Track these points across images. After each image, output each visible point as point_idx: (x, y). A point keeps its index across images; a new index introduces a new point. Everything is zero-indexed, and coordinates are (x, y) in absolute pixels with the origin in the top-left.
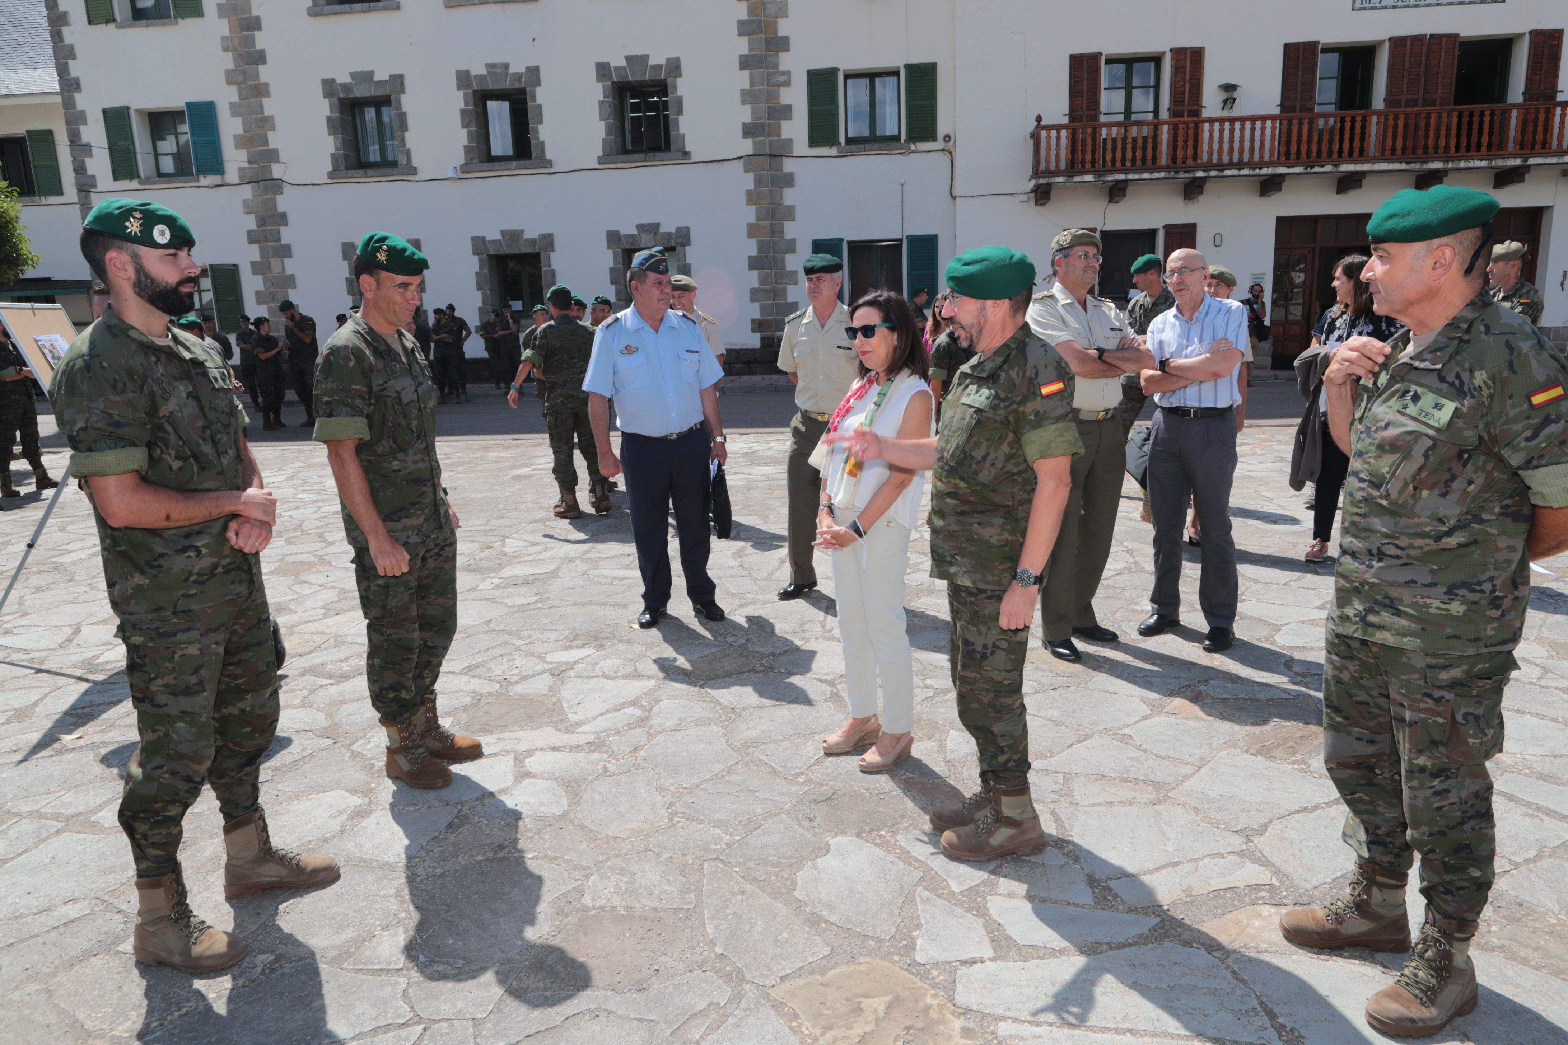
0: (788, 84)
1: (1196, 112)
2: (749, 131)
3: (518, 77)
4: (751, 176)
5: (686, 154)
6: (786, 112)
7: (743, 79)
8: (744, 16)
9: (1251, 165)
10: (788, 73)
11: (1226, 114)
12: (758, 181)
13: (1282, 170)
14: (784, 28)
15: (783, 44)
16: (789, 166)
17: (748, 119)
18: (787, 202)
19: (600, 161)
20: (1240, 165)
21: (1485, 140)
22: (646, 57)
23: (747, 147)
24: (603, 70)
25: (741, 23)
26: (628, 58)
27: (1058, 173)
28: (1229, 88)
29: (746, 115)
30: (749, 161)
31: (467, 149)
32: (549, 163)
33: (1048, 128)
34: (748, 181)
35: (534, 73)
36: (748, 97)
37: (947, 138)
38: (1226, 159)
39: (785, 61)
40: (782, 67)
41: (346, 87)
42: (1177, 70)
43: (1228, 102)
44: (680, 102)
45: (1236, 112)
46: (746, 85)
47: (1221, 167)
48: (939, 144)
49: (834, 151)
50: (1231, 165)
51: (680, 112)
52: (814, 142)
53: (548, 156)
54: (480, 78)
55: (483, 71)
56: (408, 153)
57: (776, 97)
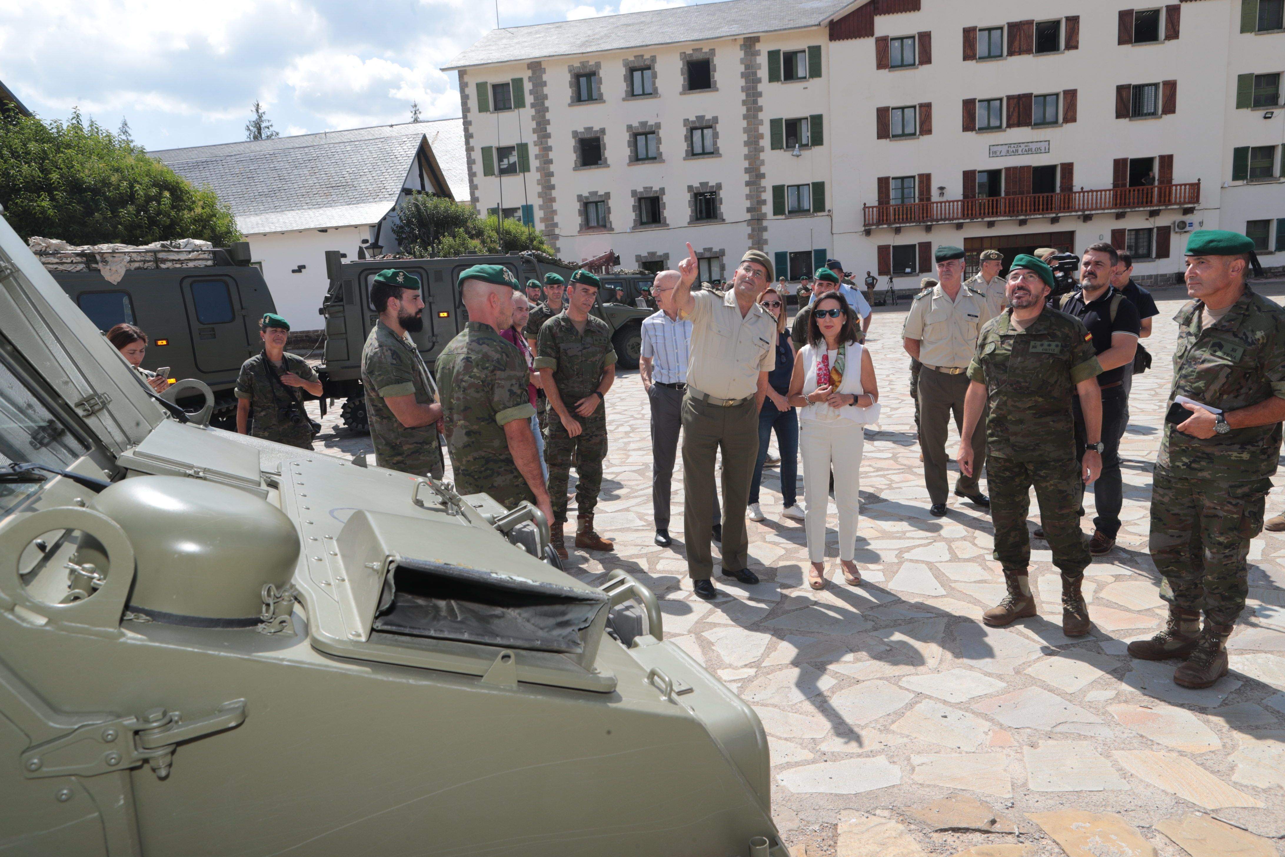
0: (765, 191)
1: (929, 199)
2: (749, 210)
3: (656, 192)
4: (750, 228)
5: (724, 220)
6: (764, 202)
7: (747, 190)
8: (747, 166)
9: (949, 219)
10: (765, 187)
11: (941, 199)
12: (753, 230)
13: (961, 221)
14: (763, 170)
15: (763, 176)
16: (765, 223)
17: (749, 205)
18: (764, 238)
19: (689, 223)
20: (945, 219)
21: (1041, 207)
22: (707, 183)
23: (748, 216)
24: (690, 188)
25: (746, 169)
26: (701, 184)
27: (873, 224)
28: (942, 188)
29: (748, 204)
30: (749, 222)
31: (635, 221)
32: (668, 225)
33: (869, 207)
34: (749, 230)
35: (662, 190)
36: (748, 197)
37: (829, 211)
38: (939, 217)
39: (763, 183)
40: (762, 185)
41: (586, 198)
42: (921, 182)
43: (942, 194)
44: (721, 199)
45: (944, 199)
46: (748, 192)
47: (937, 220)
48: (826, 213)
49: (783, 217)
50: (941, 220)
51: (721, 203)
52: (775, 214)
53: (668, 222)
54: (641, 193)
55: (642, 190)
56: (611, 223)
57: (760, 197)
